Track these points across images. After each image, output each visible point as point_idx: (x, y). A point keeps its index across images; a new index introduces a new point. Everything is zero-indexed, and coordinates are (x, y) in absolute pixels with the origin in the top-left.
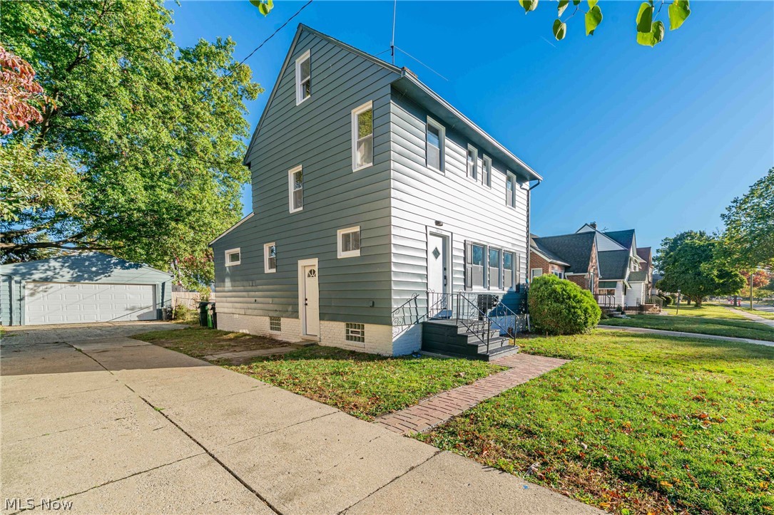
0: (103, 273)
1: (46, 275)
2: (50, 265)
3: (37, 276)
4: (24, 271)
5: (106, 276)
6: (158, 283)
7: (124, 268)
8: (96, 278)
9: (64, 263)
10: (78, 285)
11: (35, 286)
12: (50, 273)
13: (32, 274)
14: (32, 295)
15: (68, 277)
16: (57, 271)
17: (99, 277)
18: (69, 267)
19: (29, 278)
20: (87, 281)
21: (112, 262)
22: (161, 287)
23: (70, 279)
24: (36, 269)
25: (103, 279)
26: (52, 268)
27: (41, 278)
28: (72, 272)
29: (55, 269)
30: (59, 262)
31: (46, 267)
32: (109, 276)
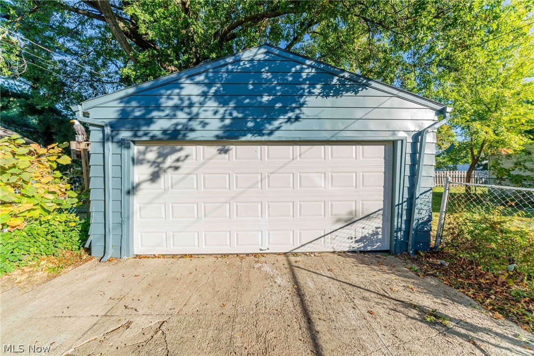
0: (283, 111)
1: (174, 121)
2: (184, 92)
3: (160, 125)
4: (137, 114)
5: (289, 119)
6: (401, 134)
7: (329, 91)
8: (270, 127)
9: (209, 85)
10: (235, 150)
11: (160, 155)
12: (182, 117)
13: (150, 121)
14: (155, 177)
15: (215, 126)
16: (195, 110)
17: (276, 124)
18: (216, 95)
19: (146, 134)
20: (249, 137)
21: (304, 75)
22: (409, 150)
23: (220, 133)
24: (158, 108)
25: (283, 127)
26: (186, 103)
27: (165, 132)
28: (222, 110)
29: (191, 105)
30: (198, 83)
31: (175, 101)
32: (297, 118)
